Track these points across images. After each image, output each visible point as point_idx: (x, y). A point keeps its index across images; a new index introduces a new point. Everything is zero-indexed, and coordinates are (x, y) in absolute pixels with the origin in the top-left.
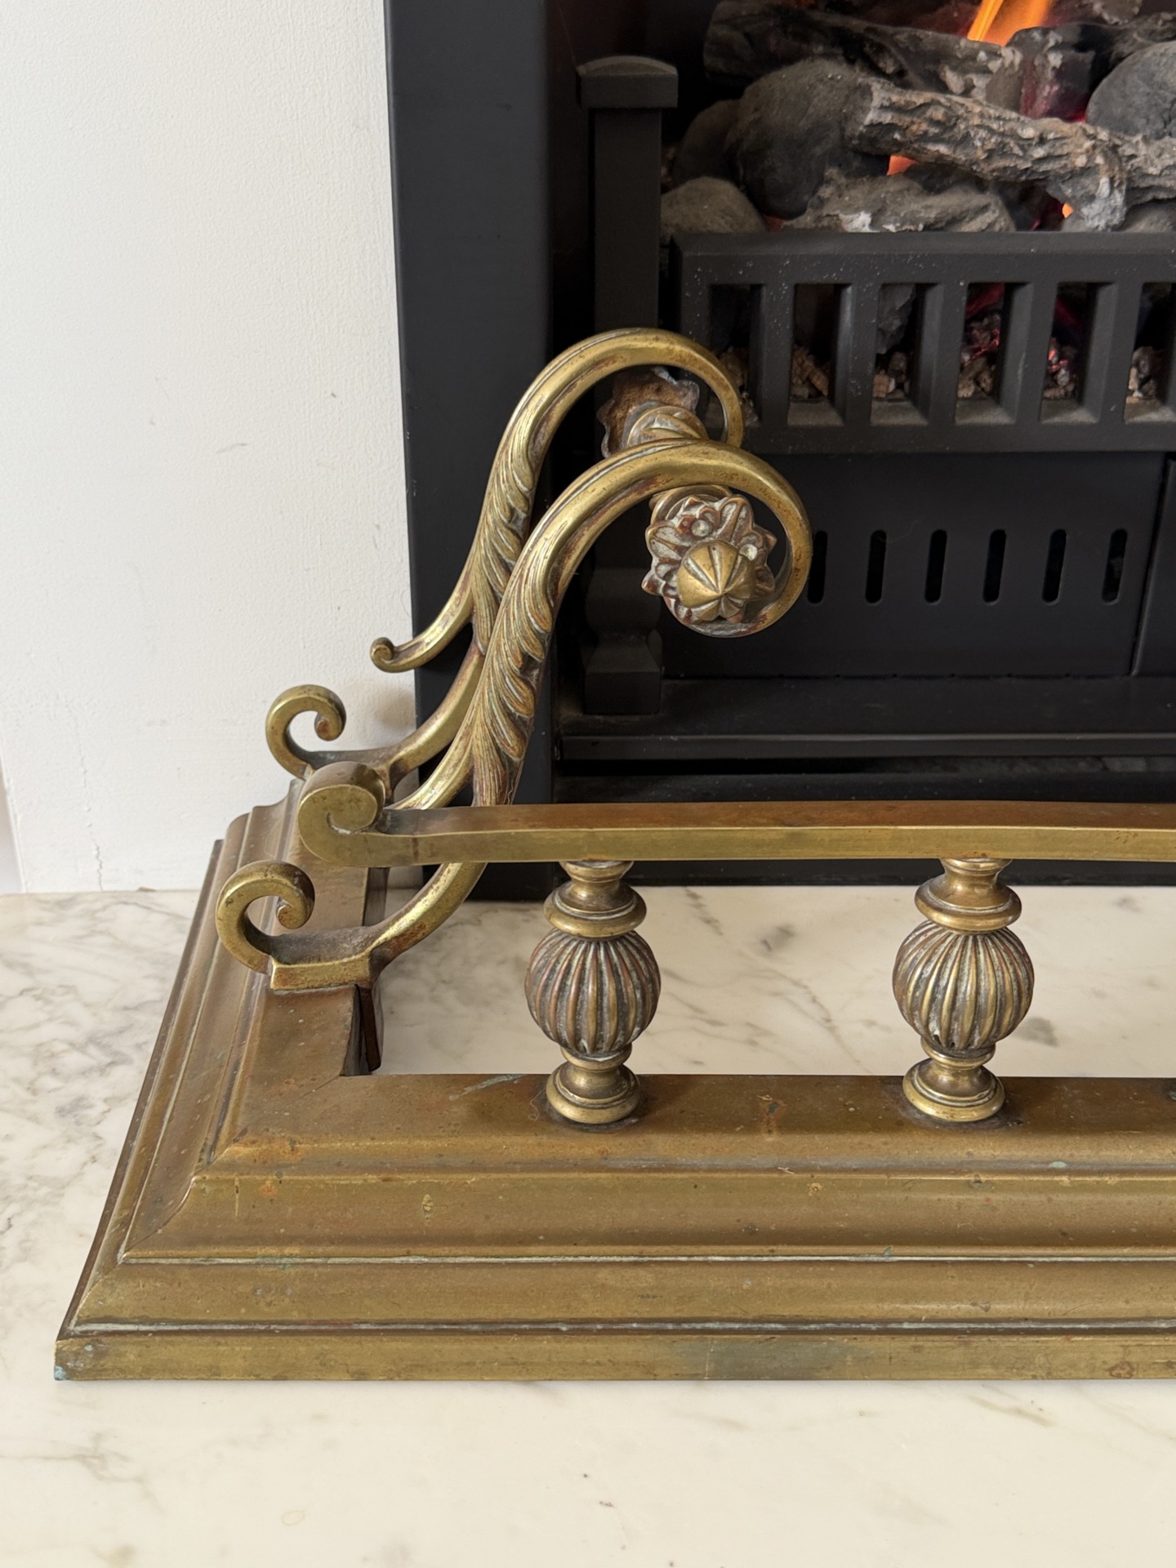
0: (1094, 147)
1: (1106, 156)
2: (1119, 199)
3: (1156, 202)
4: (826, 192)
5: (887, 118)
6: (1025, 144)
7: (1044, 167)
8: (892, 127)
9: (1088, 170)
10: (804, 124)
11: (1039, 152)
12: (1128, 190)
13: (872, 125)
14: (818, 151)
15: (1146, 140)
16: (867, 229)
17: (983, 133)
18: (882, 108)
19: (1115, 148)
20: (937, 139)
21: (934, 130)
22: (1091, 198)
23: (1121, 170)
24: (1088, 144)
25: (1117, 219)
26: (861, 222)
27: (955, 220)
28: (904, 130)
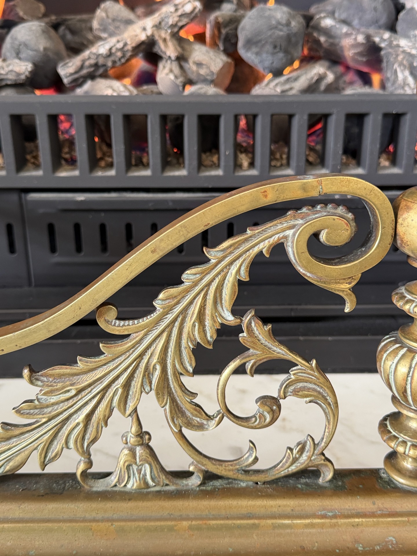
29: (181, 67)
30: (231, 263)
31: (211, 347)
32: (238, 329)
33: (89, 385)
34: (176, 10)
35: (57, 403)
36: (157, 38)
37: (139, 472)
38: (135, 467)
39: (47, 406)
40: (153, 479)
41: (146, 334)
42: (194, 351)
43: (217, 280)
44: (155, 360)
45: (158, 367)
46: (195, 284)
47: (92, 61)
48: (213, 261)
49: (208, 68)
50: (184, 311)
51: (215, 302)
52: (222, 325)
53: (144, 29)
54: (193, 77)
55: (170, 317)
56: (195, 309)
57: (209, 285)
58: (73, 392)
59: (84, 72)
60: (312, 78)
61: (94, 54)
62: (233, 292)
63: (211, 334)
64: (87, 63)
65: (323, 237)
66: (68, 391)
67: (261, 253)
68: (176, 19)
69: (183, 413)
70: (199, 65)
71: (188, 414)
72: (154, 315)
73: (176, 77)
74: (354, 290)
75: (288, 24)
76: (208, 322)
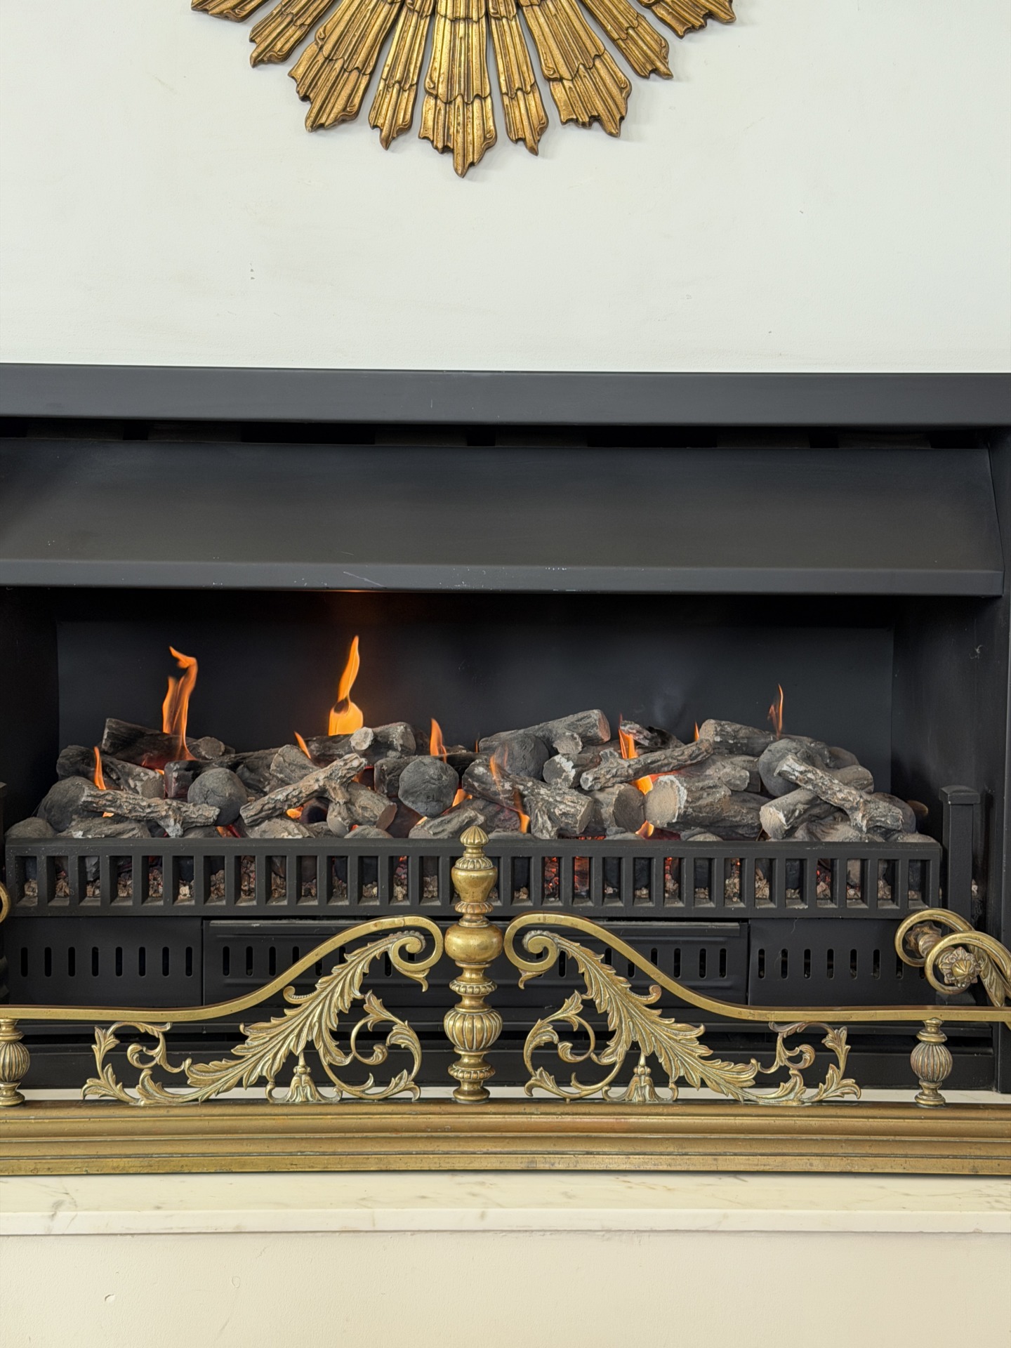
0: (169, 808)
1: (174, 811)
2: (178, 826)
3: (196, 826)
4: (73, 823)
5: (90, 799)
6: (143, 808)
7: (152, 815)
8: (92, 802)
9: (167, 817)
10: (65, 800)
11: (148, 810)
12: (183, 823)
13: (84, 802)
14: (71, 809)
15: (194, 805)
16: (81, 837)
17: (126, 804)
18: (88, 796)
19: (179, 809)
20: (110, 806)
21: (108, 803)
22: (168, 826)
23: (180, 815)
24: (166, 807)
25: (180, 833)
26: (79, 835)
27: (120, 834)
28: (97, 803)
29: (349, 809)
30: (359, 962)
31: (347, 1012)
32: (363, 1001)
33: (277, 1035)
34: (346, 764)
35: (258, 1046)
36: (328, 787)
37: (303, 1091)
38: (301, 1088)
39: (252, 1048)
40: (312, 1096)
41: (311, 1004)
42: (338, 1015)
43: (351, 972)
44: (315, 1019)
45: (317, 1024)
46: (339, 974)
47: (271, 806)
48: (349, 961)
49: (372, 811)
50: (333, 991)
51: (350, 985)
52: (354, 999)
53: (317, 780)
54: (359, 818)
55: (325, 994)
56: (339, 989)
57: (347, 974)
58: (268, 1039)
59: (264, 813)
60: (464, 821)
61: (273, 799)
62: (360, 980)
63: (348, 1004)
64: (266, 807)
65: (407, 948)
66: (264, 1038)
67: (375, 957)
68: (345, 772)
69: (331, 1054)
70: (364, 808)
71: (334, 1055)
72: (316, 993)
73: (344, 819)
74: (427, 978)
75: (440, 779)
76: (346, 997)
